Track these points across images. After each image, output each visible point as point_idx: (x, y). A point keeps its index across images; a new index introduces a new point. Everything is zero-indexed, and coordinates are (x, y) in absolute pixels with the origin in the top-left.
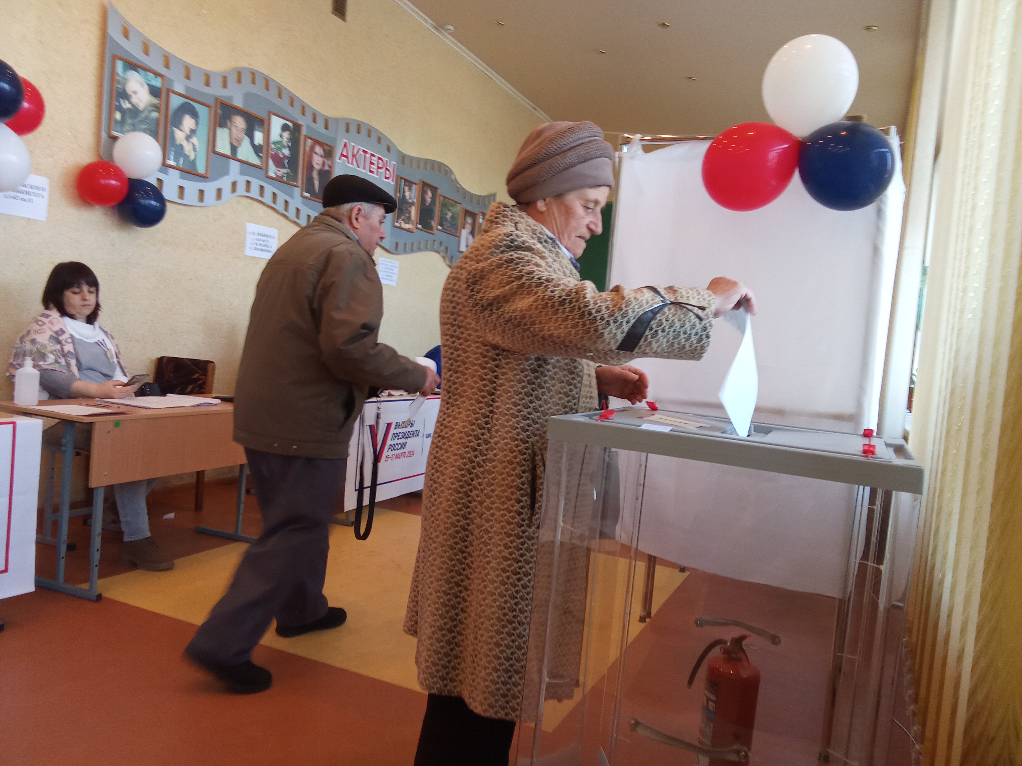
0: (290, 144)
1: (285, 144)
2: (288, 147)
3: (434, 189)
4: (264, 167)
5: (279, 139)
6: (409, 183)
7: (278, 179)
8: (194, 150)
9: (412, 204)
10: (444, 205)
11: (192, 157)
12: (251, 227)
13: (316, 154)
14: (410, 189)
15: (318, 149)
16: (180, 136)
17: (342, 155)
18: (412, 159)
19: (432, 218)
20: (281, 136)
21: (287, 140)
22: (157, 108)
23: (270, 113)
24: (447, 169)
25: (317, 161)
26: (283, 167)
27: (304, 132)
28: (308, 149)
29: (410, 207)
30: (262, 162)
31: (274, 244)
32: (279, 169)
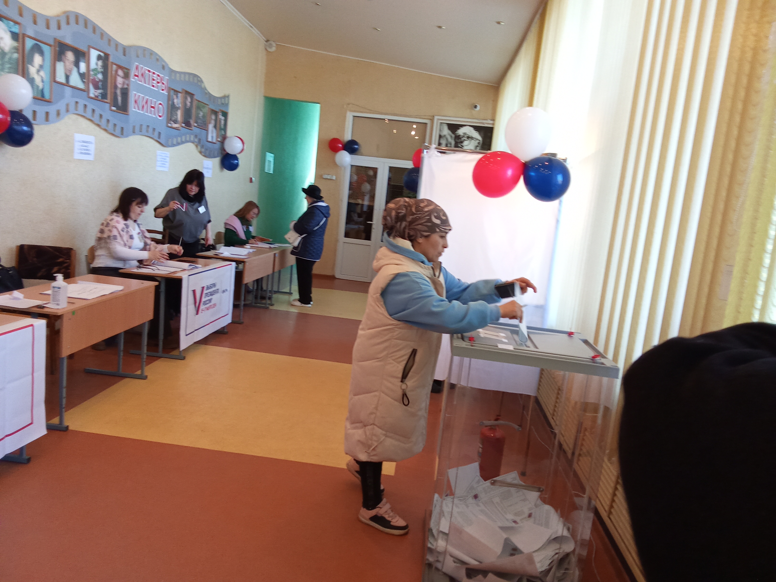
0: (102, 70)
1: (99, 70)
2: (102, 72)
3: (192, 95)
5: (96, 67)
6: (176, 92)
7: (96, 98)
8: (42, 81)
9: (178, 108)
11: (41, 87)
12: (77, 136)
13: (119, 76)
14: (177, 97)
15: (120, 72)
16: (33, 70)
17: (135, 75)
19: (191, 117)
20: (97, 64)
21: (101, 67)
22: (17, 49)
23: (89, 47)
24: (199, 78)
25: (120, 81)
26: (99, 88)
27: (111, 59)
28: (114, 72)
29: (177, 111)
30: (85, 86)
31: (92, 147)
32: (96, 91)
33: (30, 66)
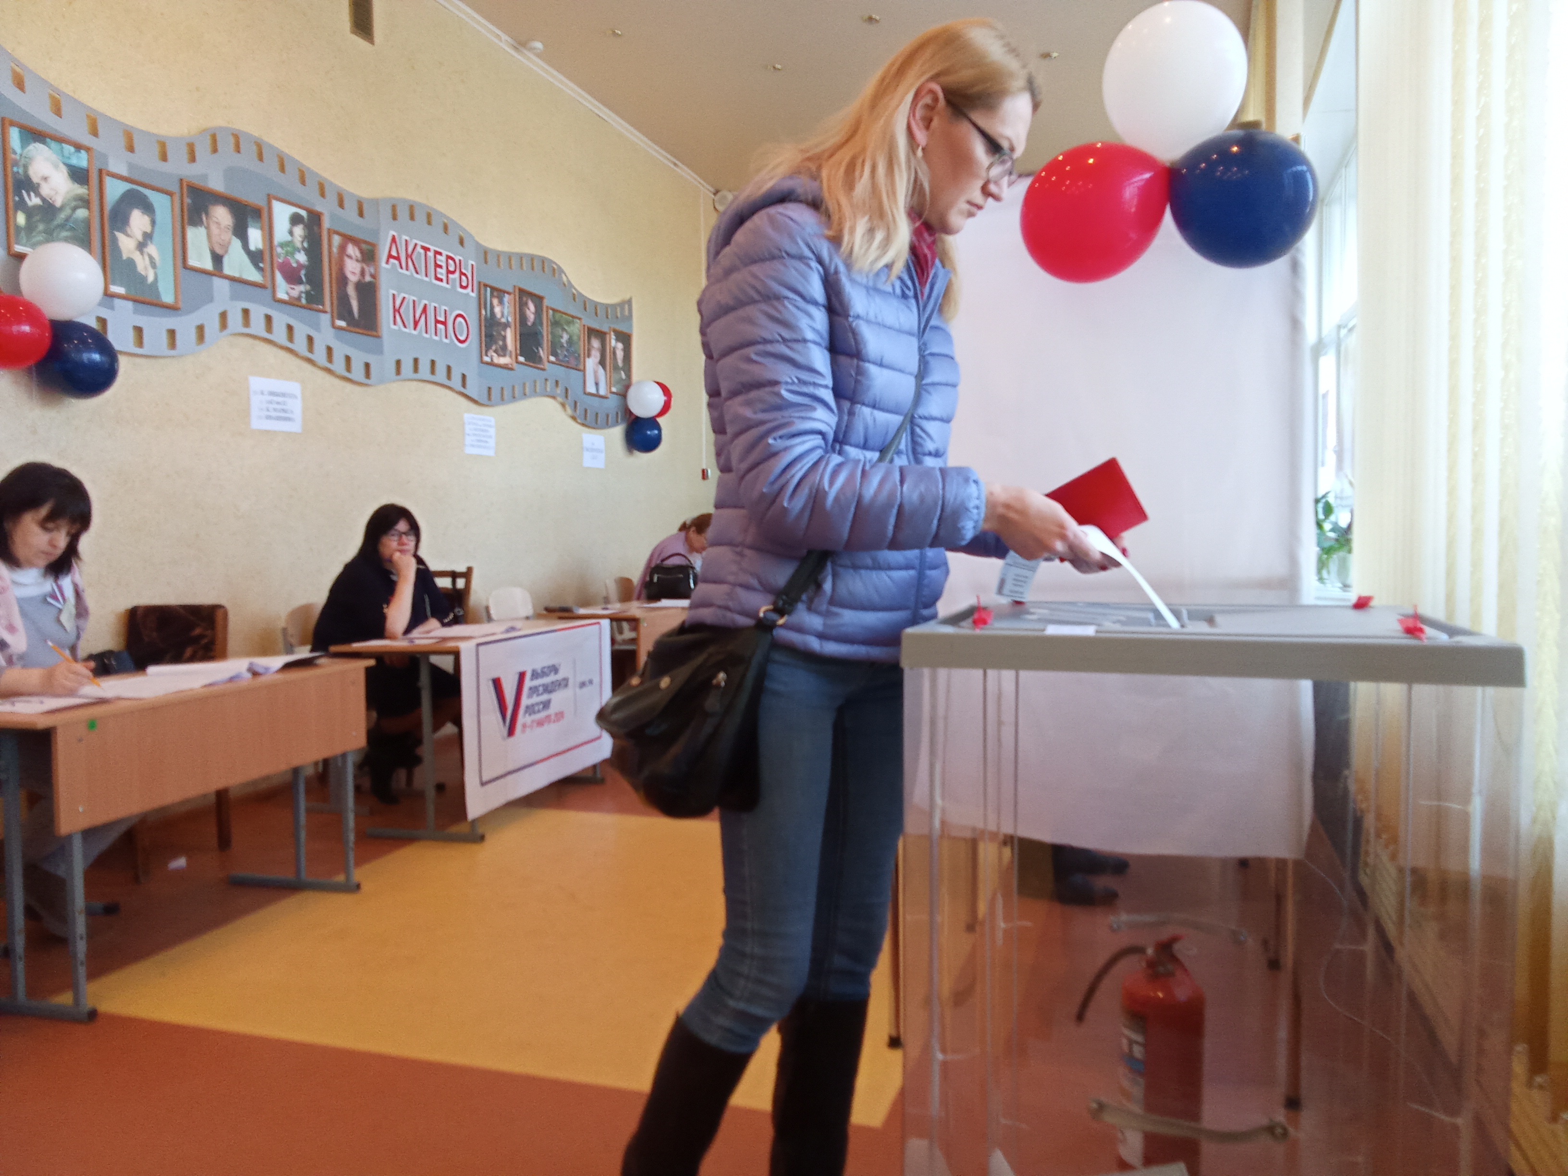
0: (306, 245)
1: (299, 245)
2: (304, 249)
3: (538, 300)
4: (269, 285)
5: (289, 238)
6: (499, 293)
7: (293, 303)
8: (153, 265)
9: (506, 325)
10: (555, 324)
11: (151, 279)
12: (257, 383)
13: (350, 257)
14: (501, 302)
15: (352, 250)
16: (127, 244)
17: (390, 256)
18: (498, 255)
19: (539, 344)
20: (291, 233)
21: (300, 239)
22: (85, 202)
23: (269, 198)
24: (555, 267)
25: (353, 268)
26: (299, 282)
27: (326, 224)
28: (335, 250)
29: (505, 330)
30: (264, 276)
31: (296, 407)
32: (293, 286)
33: (120, 236)
